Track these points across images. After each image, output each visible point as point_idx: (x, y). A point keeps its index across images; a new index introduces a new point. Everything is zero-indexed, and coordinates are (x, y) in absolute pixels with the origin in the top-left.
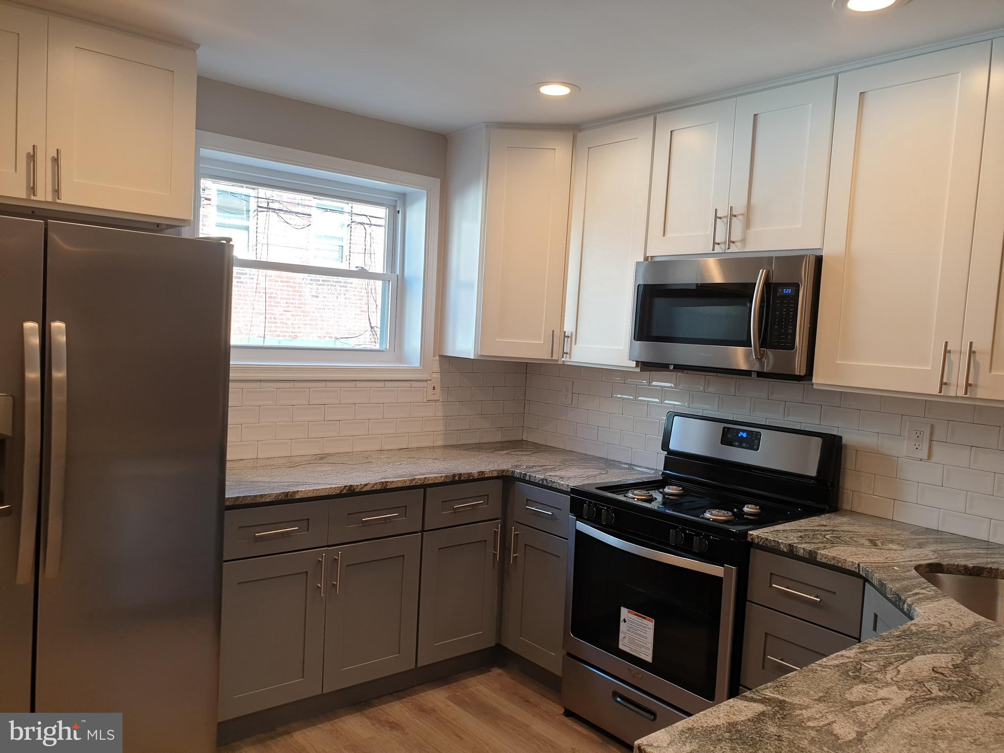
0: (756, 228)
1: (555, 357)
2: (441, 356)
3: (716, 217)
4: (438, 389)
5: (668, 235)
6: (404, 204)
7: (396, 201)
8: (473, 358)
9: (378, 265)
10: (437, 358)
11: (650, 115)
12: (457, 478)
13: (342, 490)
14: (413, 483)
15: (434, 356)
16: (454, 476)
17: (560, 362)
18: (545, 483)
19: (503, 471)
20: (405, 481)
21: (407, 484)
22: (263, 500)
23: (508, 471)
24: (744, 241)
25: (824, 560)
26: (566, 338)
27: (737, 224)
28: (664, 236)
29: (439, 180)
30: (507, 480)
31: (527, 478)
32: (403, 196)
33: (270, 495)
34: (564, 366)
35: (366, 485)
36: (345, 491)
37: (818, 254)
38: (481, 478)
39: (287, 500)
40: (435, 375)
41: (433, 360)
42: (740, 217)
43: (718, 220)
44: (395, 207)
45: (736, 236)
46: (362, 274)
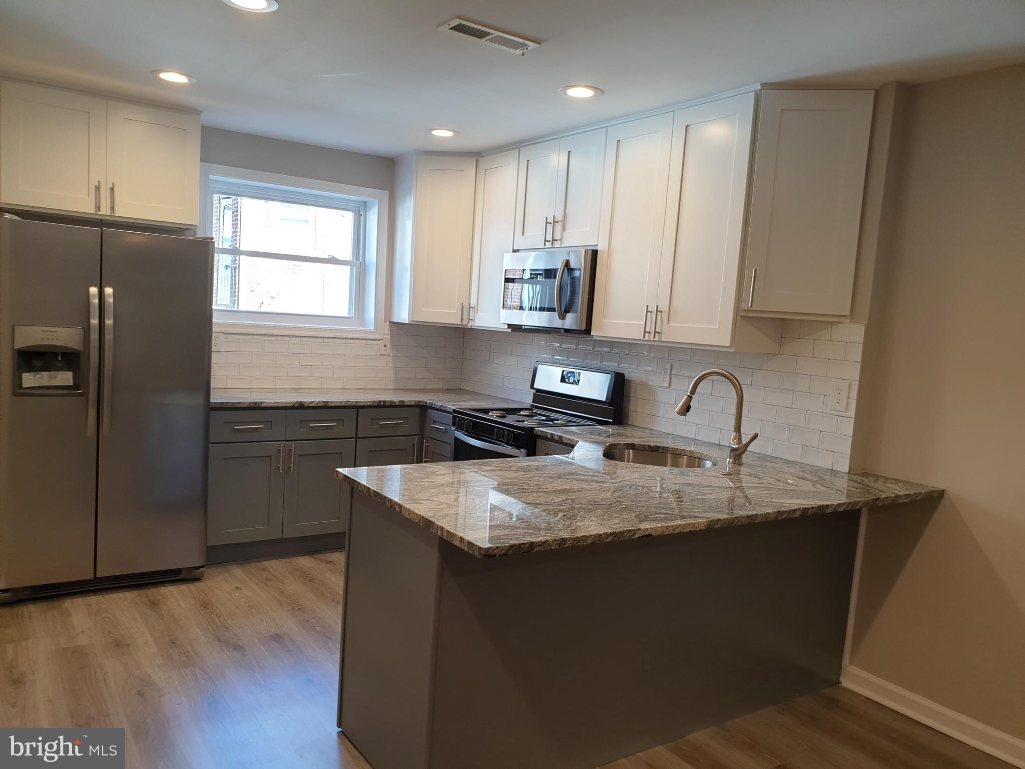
0: (569, 230)
1: (465, 323)
2: (393, 324)
3: (547, 223)
4: (389, 346)
5: (525, 234)
6: (365, 210)
7: (360, 207)
8: (407, 323)
9: (346, 254)
10: (388, 323)
11: (516, 148)
12: (382, 404)
13: (295, 404)
14: (348, 404)
15: (385, 322)
16: (380, 402)
17: (469, 327)
18: (442, 408)
19: (420, 402)
20: (341, 402)
21: (343, 404)
22: (240, 406)
23: (423, 401)
24: (561, 240)
26: (471, 309)
27: (558, 227)
28: (523, 235)
29: (388, 192)
30: (423, 408)
31: (433, 406)
32: (365, 203)
33: (244, 403)
34: (472, 330)
35: (312, 402)
36: (296, 405)
37: (595, 248)
38: (402, 405)
39: (256, 407)
40: (386, 336)
41: (385, 325)
42: (560, 223)
43: (548, 224)
44: (359, 211)
45: (557, 237)
46: (333, 261)
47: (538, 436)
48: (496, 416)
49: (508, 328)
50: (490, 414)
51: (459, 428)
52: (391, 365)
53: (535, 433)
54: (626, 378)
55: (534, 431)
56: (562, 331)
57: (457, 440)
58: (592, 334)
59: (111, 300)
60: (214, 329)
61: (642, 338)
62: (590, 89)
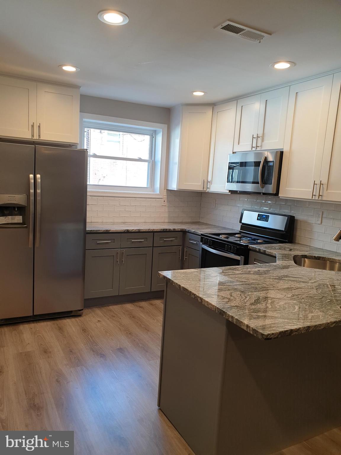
0: (266, 141)
1: (205, 189)
2: (167, 190)
3: (253, 138)
4: (166, 201)
5: (240, 144)
6: (155, 134)
7: (153, 133)
8: (176, 190)
9: (146, 156)
10: (166, 190)
11: (236, 100)
12: (165, 230)
14: (149, 231)
15: (164, 190)
16: (164, 229)
17: (207, 192)
18: (195, 233)
19: (183, 229)
20: (146, 230)
21: (147, 231)
22: (99, 232)
23: (184, 229)
24: (261, 146)
25: (268, 253)
26: (208, 183)
27: (260, 140)
28: (239, 144)
29: (167, 125)
30: (184, 232)
31: (190, 231)
32: (155, 131)
33: (102, 230)
34: (208, 193)
35: (133, 230)
36: (126, 231)
37: (282, 150)
38: (174, 231)
39: (107, 232)
40: (165, 197)
41: (164, 191)
42: (261, 138)
43: (254, 138)
44: (152, 135)
45: (259, 145)
46: (140, 160)
47: (250, 250)
48: (224, 238)
49: (229, 192)
50: (221, 236)
51: (204, 244)
52: (167, 211)
53: (249, 248)
54: (295, 218)
55: (248, 247)
56: (262, 194)
57: (203, 249)
58: (279, 196)
59: (40, 181)
60: (88, 194)
61: (311, 198)
62: (287, 63)
